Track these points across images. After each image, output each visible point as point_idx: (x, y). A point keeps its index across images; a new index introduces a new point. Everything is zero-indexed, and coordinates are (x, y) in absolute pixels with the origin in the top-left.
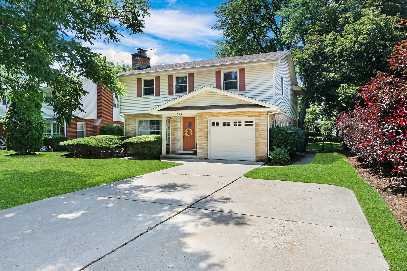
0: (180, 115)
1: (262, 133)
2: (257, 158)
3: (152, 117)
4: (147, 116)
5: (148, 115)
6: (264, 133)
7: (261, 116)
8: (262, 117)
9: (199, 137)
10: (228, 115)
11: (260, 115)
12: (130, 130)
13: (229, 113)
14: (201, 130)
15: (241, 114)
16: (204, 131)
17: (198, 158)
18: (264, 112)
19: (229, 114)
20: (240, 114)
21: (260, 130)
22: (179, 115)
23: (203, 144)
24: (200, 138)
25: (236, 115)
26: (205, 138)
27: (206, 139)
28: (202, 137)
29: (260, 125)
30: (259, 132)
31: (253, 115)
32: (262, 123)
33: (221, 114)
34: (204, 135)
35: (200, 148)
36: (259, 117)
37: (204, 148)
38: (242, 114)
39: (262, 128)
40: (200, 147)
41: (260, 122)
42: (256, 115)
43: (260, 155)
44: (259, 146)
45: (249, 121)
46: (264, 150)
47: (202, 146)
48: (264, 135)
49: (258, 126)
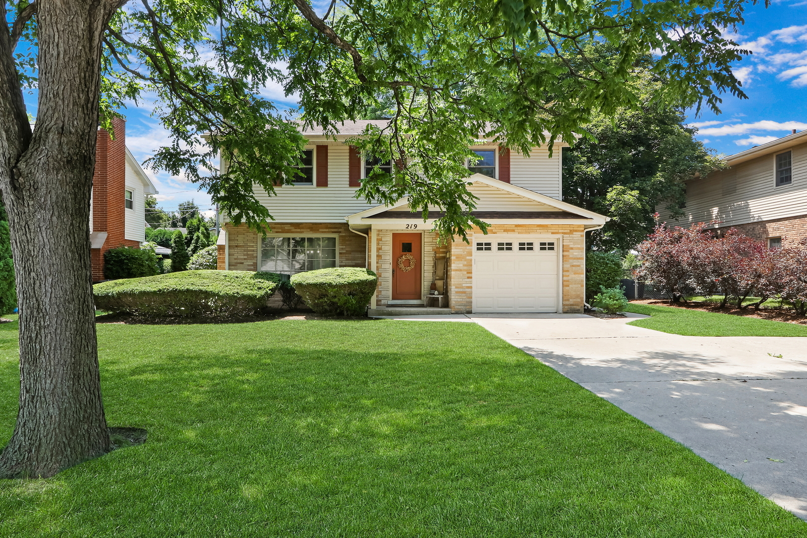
0: (413, 227)
1: (575, 263)
2: (566, 307)
3: (299, 230)
4: (287, 227)
5: (289, 226)
6: (578, 264)
7: (574, 233)
8: (575, 236)
9: (456, 270)
10: (513, 231)
11: (571, 232)
12: (241, 259)
13: (517, 226)
14: (459, 257)
15: (539, 228)
16: (466, 260)
17: (453, 312)
18: (579, 226)
19: (516, 228)
20: (536, 228)
21: (571, 258)
22: (409, 227)
23: (464, 285)
24: (458, 272)
25: (529, 231)
26: (468, 273)
27: (469, 275)
28: (461, 270)
29: (572, 249)
30: (571, 261)
31: (560, 231)
32: (576, 246)
33: (501, 228)
34: (465, 268)
35: (457, 292)
36: (571, 236)
37: (465, 292)
38: (541, 228)
39: (576, 254)
40: (457, 290)
41: (572, 243)
42: (566, 231)
43: (571, 301)
44: (571, 286)
45: (547, 241)
46: (578, 293)
47: (462, 287)
48: (579, 266)
49: (569, 251)
